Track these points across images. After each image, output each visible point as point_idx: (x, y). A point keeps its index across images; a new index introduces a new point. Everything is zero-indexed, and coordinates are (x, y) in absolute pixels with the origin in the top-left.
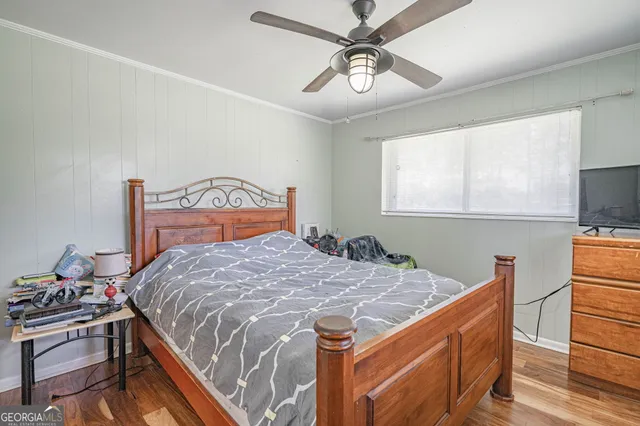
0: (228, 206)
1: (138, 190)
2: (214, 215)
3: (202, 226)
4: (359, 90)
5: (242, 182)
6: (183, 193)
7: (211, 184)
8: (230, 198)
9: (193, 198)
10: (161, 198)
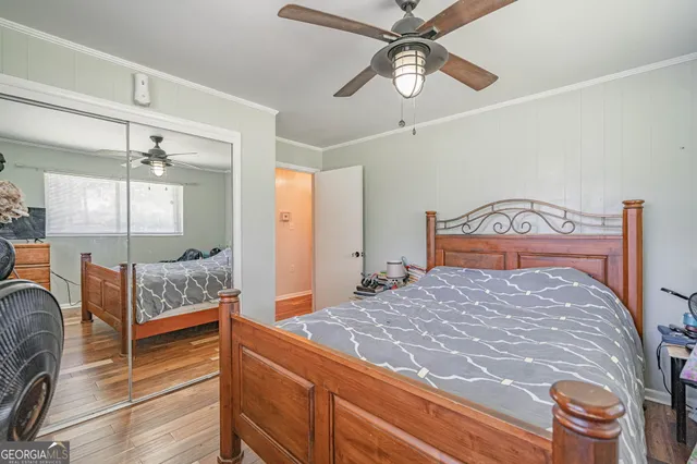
0: (511, 232)
1: (432, 219)
2: (493, 241)
3: (482, 252)
4: (408, 95)
5: (532, 202)
6: (464, 220)
7: (493, 209)
8: (514, 223)
9: (474, 225)
10: (449, 225)
